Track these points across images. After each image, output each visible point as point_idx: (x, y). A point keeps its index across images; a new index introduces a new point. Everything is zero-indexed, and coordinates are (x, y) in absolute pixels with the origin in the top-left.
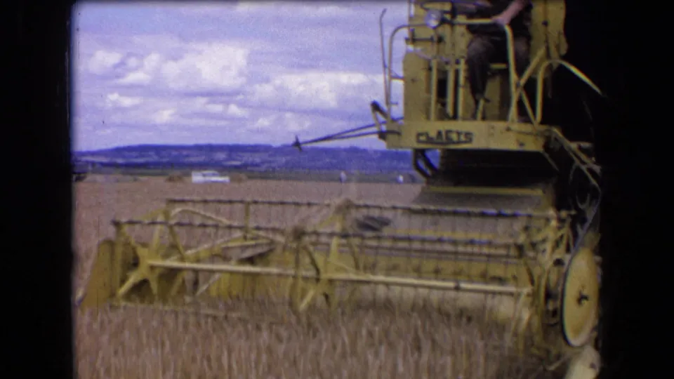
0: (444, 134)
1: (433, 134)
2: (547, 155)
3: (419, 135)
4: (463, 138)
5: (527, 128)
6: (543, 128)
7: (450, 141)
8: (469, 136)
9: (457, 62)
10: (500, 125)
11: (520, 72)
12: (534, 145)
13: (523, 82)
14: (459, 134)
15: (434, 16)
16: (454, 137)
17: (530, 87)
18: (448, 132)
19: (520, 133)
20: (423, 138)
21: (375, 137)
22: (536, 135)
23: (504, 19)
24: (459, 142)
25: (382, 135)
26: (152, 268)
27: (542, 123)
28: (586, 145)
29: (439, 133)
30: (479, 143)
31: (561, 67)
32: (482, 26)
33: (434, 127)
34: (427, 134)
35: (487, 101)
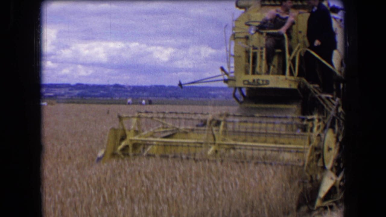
0: (256, 81)
1: (251, 81)
2: (299, 91)
3: (244, 81)
4: (265, 83)
5: (292, 78)
6: (298, 78)
7: (259, 84)
8: (267, 82)
9: (262, 49)
10: (282, 77)
11: (290, 53)
12: (294, 86)
13: (291, 58)
14: (263, 81)
15: (253, 29)
16: (261, 82)
17: (293, 61)
18: (258, 80)
19: (290, 80)
20: (246, 82)
21: (223, 82)
22: (295, 81)
23: (283, 30)
24: (263, 84)
25: (226, 81)
26: (131, 140)
27: (299, 75)
28: (317, 86)
29: (254, 81)
30: (272, 85)
31: (307, 52)
32: (273, 33)
33: (251, 78)
34: (248, 81)
35: (274, 66)
